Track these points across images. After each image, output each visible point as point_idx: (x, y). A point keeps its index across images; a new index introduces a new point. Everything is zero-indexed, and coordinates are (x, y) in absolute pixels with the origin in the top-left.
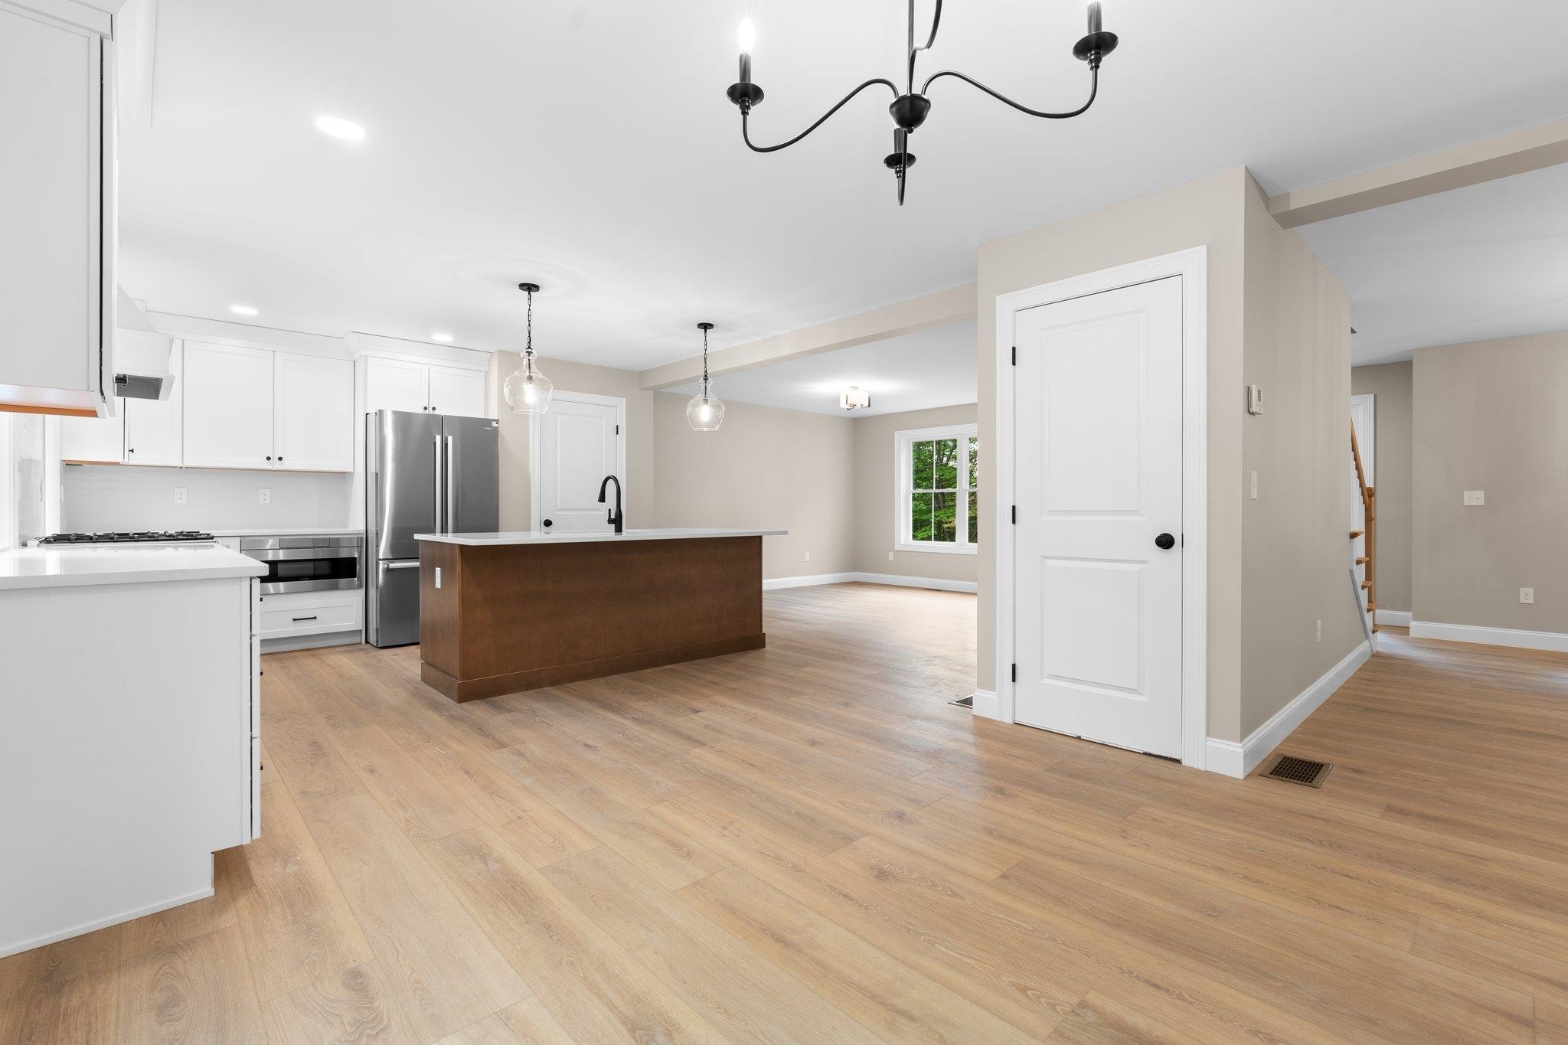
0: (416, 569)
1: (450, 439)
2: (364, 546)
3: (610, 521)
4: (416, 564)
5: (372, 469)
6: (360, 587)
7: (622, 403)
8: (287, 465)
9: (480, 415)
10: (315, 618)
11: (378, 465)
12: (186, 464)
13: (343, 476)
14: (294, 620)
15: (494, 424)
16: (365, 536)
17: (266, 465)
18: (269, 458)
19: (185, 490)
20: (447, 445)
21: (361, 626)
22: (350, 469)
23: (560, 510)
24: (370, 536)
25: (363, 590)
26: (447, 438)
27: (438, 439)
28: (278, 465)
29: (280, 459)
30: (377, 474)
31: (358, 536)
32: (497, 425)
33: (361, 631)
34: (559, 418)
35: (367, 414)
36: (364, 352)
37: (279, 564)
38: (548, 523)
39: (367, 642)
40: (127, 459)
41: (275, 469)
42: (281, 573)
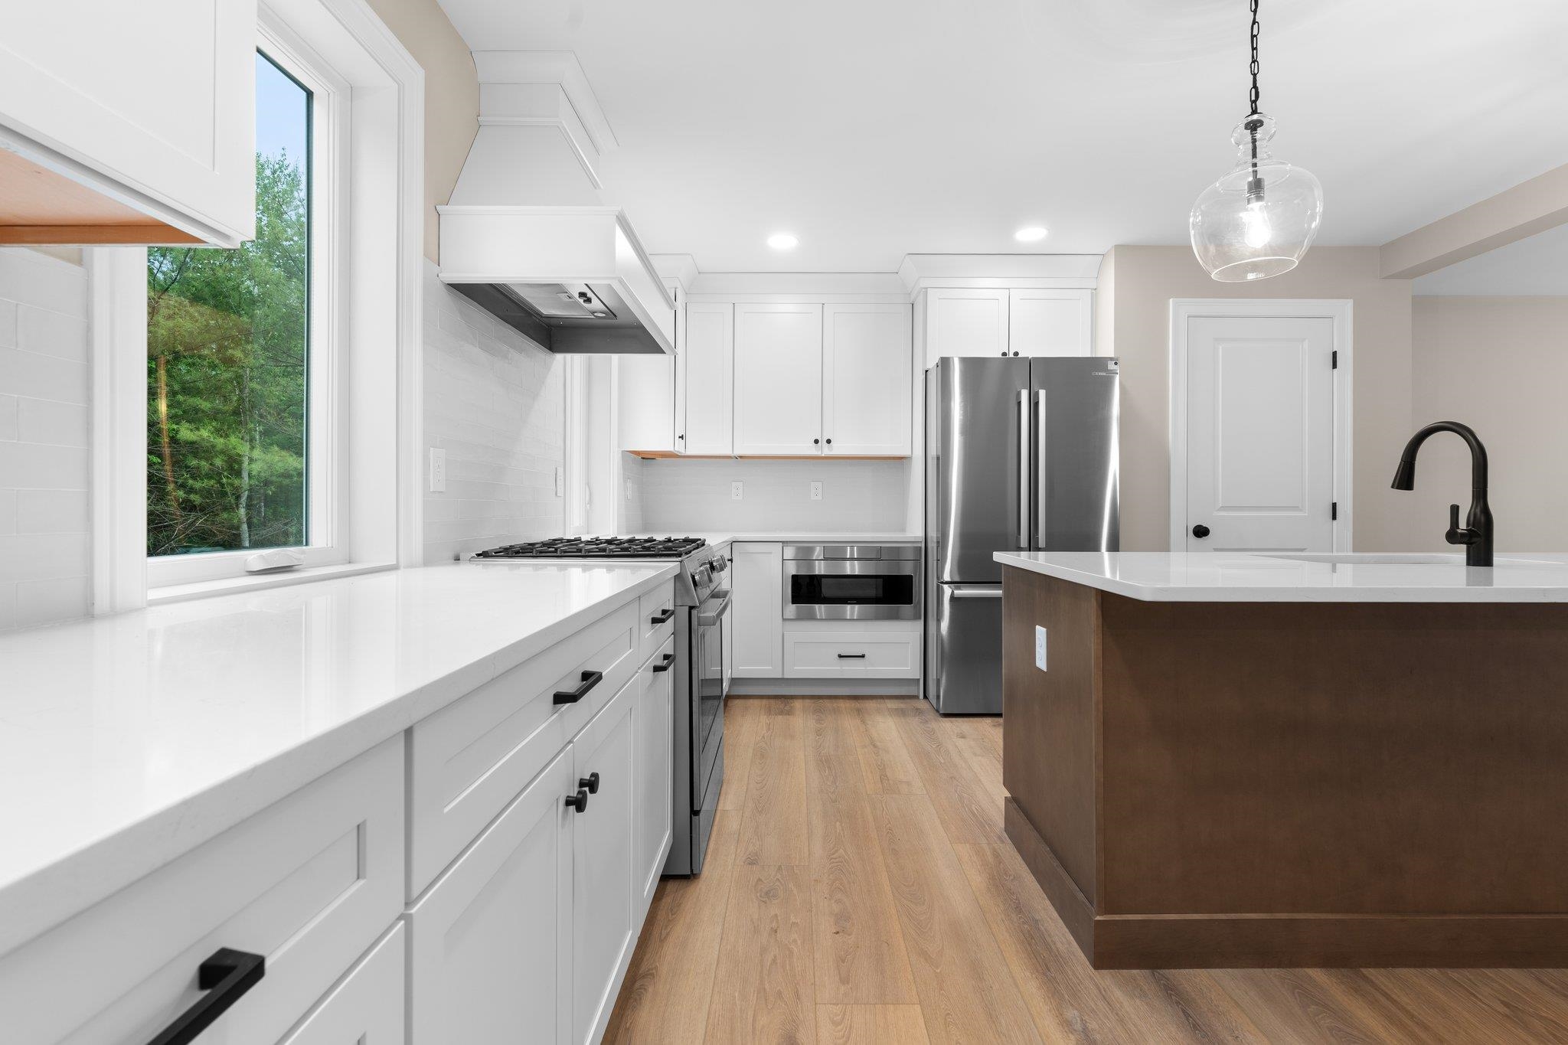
0: (998, 599)
1: (1042, 394)
2: (923, 561)
3: (1453, 537)
4: (997, 592)
5: (933, 451)
6: (916, 617)
7: (1344, 310)
8: (837, 449)
9: (1083, 352)
10: (863, 656)
11: (940, 445)
12: (738, 452)
13: (901, 460)
14: (840, 656)
15: (1110, 366)
16: (923, 547)
17: (812, 450)
18: (816, 442)
19: (740, 484)
20: (1037, 404)
21: (917, 674)
22: (906, 452)
23: (1223, 508)
24: (930, 545)
25: (921, 624)
26: (1037, 394)
27: (1024, 394)
28: (826, 451)
29: (829, 441)
30: (938, 458)
31: (915, 545)
32: (1115, 368)
33: (918, 680)
34: (1221, 347)
35: (927, 371)
36: (924, 283)
37: (823, 580)
38: (1201, 532)
39: (925, 697)
40: (679, 448)
41: (823, 455)
42: (826, 591)
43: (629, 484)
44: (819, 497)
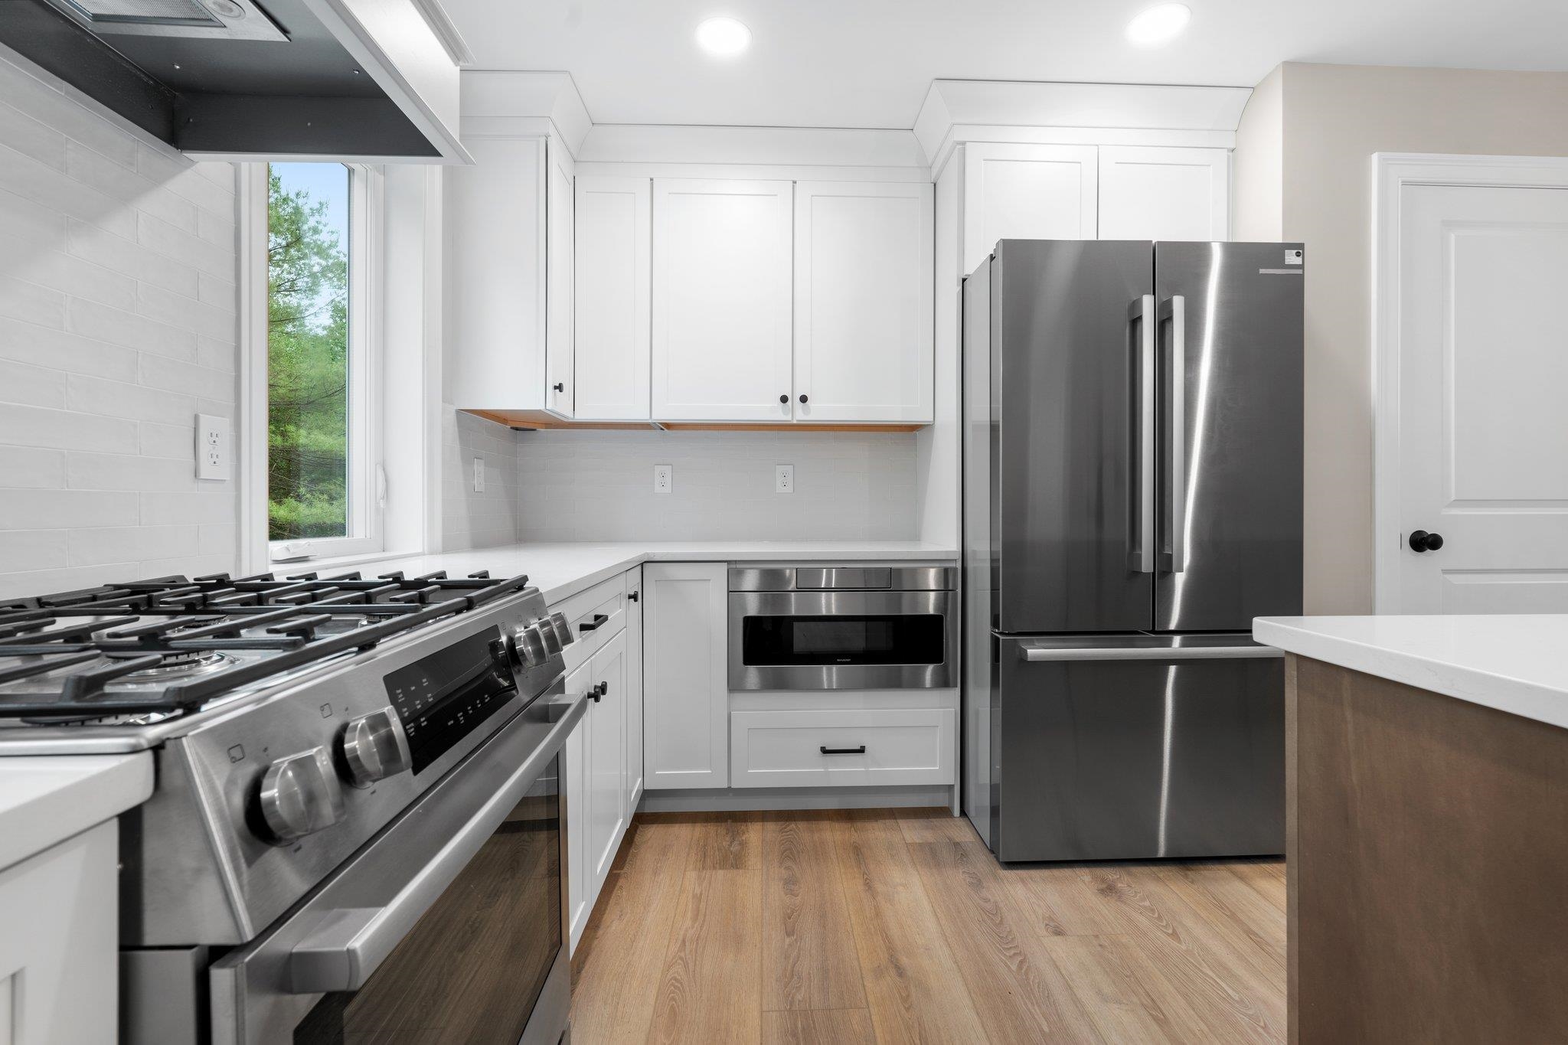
1: (1178, 303)
2: (959, 591)
6: (949, 684)
8: (818, 411)
10: (862, 750)
12: (661, 415)
14: (824, 752)
15: (1291, 258)
16: (959, 565)
17: (777, 414)
18: (784, 399)
19: (668, 470)
20: (1165, 323)
21: (951, 778)
22: (925, 417)
23: (1460, 502)
24: (970, 564)
25: (958, 690)
26: (1169, 303)
27: (1148, 303)
28: (799, 414)
29: (804, 399)
31: (941, 565)
32: (1298, 261)
33: (951, 787)
34: (1453, 237)
35: (964, 280)
36: (959, 135)
37: (796, 625)
38: (1423, 542)
39: (963, 813)
40: (560, 407)
41: (795, 422)
42: (800, 644)
43: (479, 467)
44: (789, 489)
